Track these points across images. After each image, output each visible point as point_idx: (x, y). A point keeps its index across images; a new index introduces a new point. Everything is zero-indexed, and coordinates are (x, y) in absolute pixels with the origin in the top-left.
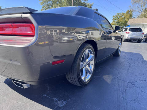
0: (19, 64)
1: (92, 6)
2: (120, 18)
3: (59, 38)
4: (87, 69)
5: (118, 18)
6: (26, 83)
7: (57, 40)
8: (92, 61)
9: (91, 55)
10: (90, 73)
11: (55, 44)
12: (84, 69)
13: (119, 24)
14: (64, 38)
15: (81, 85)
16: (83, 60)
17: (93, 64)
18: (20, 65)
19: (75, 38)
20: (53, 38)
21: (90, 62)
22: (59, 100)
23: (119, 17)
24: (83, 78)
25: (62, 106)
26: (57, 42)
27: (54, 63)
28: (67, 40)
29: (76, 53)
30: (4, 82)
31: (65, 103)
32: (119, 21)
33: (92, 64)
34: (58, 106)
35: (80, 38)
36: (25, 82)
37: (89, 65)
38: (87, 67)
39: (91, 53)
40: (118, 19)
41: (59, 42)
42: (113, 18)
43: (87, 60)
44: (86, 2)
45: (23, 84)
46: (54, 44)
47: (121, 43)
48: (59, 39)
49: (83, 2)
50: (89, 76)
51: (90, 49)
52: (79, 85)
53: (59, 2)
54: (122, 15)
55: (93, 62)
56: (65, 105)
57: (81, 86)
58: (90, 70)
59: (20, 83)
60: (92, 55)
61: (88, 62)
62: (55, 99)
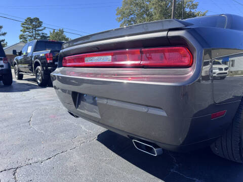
30: (97, 140)
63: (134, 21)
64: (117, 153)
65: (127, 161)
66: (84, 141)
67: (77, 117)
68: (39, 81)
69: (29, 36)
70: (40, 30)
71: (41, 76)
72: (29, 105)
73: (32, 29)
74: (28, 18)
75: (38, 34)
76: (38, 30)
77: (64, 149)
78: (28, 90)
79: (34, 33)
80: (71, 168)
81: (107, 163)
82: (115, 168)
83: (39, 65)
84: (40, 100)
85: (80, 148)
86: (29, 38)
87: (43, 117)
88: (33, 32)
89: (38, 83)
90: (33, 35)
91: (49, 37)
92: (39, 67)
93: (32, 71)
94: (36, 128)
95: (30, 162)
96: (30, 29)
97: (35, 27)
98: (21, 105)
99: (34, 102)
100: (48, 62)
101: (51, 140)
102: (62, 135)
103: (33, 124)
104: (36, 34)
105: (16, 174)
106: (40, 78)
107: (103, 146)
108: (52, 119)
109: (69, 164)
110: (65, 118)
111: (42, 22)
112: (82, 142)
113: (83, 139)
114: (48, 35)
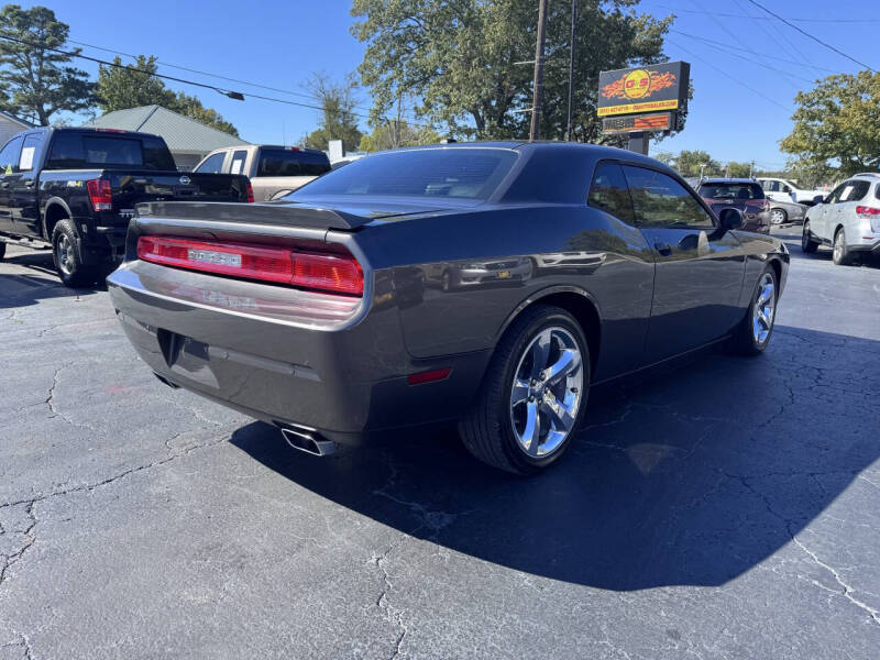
0: (315, 377)
1: (662, 36)
2: (842, 107)
3: (446, 271)
4: (547, 407)
5: (830, 105)
6: (327, 440)
7: (438, 278)
8: (573, 374)
9: (569, 351)
10: (561, 427)
11: (430, 296)
12: (532, 406)
13: (838, 142)
14: (470, 268)
15: (514, 465)
16: (530, 371)
17: (579, 387)
18: (319, 380)
19: (521, 267)
20: (422, 274)
21: (564, 381)
22: (429, 511)
23: (836, 101)
24: (526, 442)
25: (438, 527)
26: (439, 287)
27: (413, 378)
28: (485, 278)
29: (494, 345)
30: (230, 441)
31: (448, 519)
32: (837, 126)
33: (573, 390)
34: (425, 527)
35: (545, 262)
36: (324, 433)
37: (559, 391)
38: (549, 399)
39: (569, 345)
40: (833, 110)
41: (446, 287)
42: (799, 106)
43: (549, 373)
44: (625, 11)
45: (318, 440)
46: (425, 298)
47: (771, 286)
48: (446, 276)
49: (607, 9)
50: (557, 438)
51: (563, 330)
52: (506, 466)
53: (461, 19)
54: (862, 89)
55: (576, 382)
56: (449, 526)
57: (515, 471)
58: (560, 416)
59: (308, 437)
60: (572, 355)
61: (552, 379)
62: (416, 506)
63: (418, 40)
64: (268, 466)
65: (287, 479)
66: (196, 444)
67: (176, 387)
68: (65, 270)
69: (15, 79)
70: (58, 59)
71: (74, 253)
72: (40, 352)
73: (27, 52)
74: (9, 10)
75: (52, 73)
76: (51, 58)
77: (146, 462)
78: (29, 300)
79: (34, 68)
80: (159, 496)
81: (241, 486)
82: (256, 494)
83: (66, 216)
84: (71, 336)
85: (183, 459)
86: (16, 86)
87: (88, 387)
88: (28, 65)
89: (61, 274)
90: (30, 76)
91: (95, 86)
92: (66, 224)
93: (41, 235)
94: (68, 416)
95: (63, 488)
96: (17, 51)
97: (37, 46)
98: (15, 355)
99: (55, 343)
100: (97, 208)
101: (111, 444)
102: (141, 432)
103: (61, 408)
104: (42, 73)
105: (34, 512)
106: (70, 259)
107: (242, 453)
108: (113, 394)
109: (155, 490)
110: (149, 391)
111: (66, 27)
112: (190, 446)
113: (193, 439)
114: (92, 80)
